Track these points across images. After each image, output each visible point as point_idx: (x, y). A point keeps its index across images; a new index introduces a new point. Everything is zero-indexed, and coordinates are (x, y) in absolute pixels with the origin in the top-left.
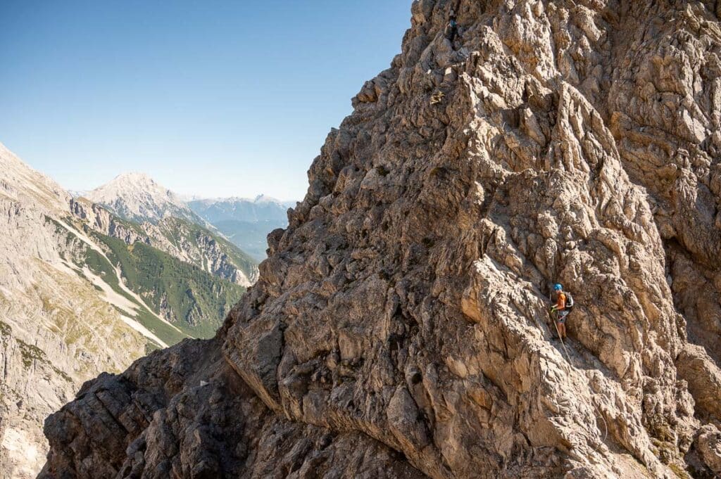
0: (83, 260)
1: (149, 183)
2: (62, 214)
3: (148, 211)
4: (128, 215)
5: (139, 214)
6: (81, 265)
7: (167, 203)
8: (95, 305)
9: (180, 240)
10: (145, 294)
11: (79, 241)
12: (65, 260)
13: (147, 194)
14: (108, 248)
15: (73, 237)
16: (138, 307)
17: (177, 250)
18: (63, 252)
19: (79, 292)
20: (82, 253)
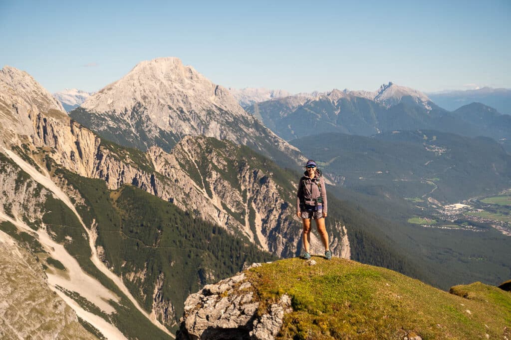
0: (40, 216)
1: (185, 75)
2: (15, 140)
3: (182, 123)
4: (150, 131)
5: (167, 129)
6: (35, 226)
7: (214, 109)
8: (32, 298)
9: (210, 176)
10: (131, 277)
11: (35, 186)
12: (13, 217)
13: (181, 94)
14: (80, 196)
15: (25, 180)
16: (116, 299)
17: (206, 195)
18: (10, 204)
19: (8, 275)
20: (38, 205)
